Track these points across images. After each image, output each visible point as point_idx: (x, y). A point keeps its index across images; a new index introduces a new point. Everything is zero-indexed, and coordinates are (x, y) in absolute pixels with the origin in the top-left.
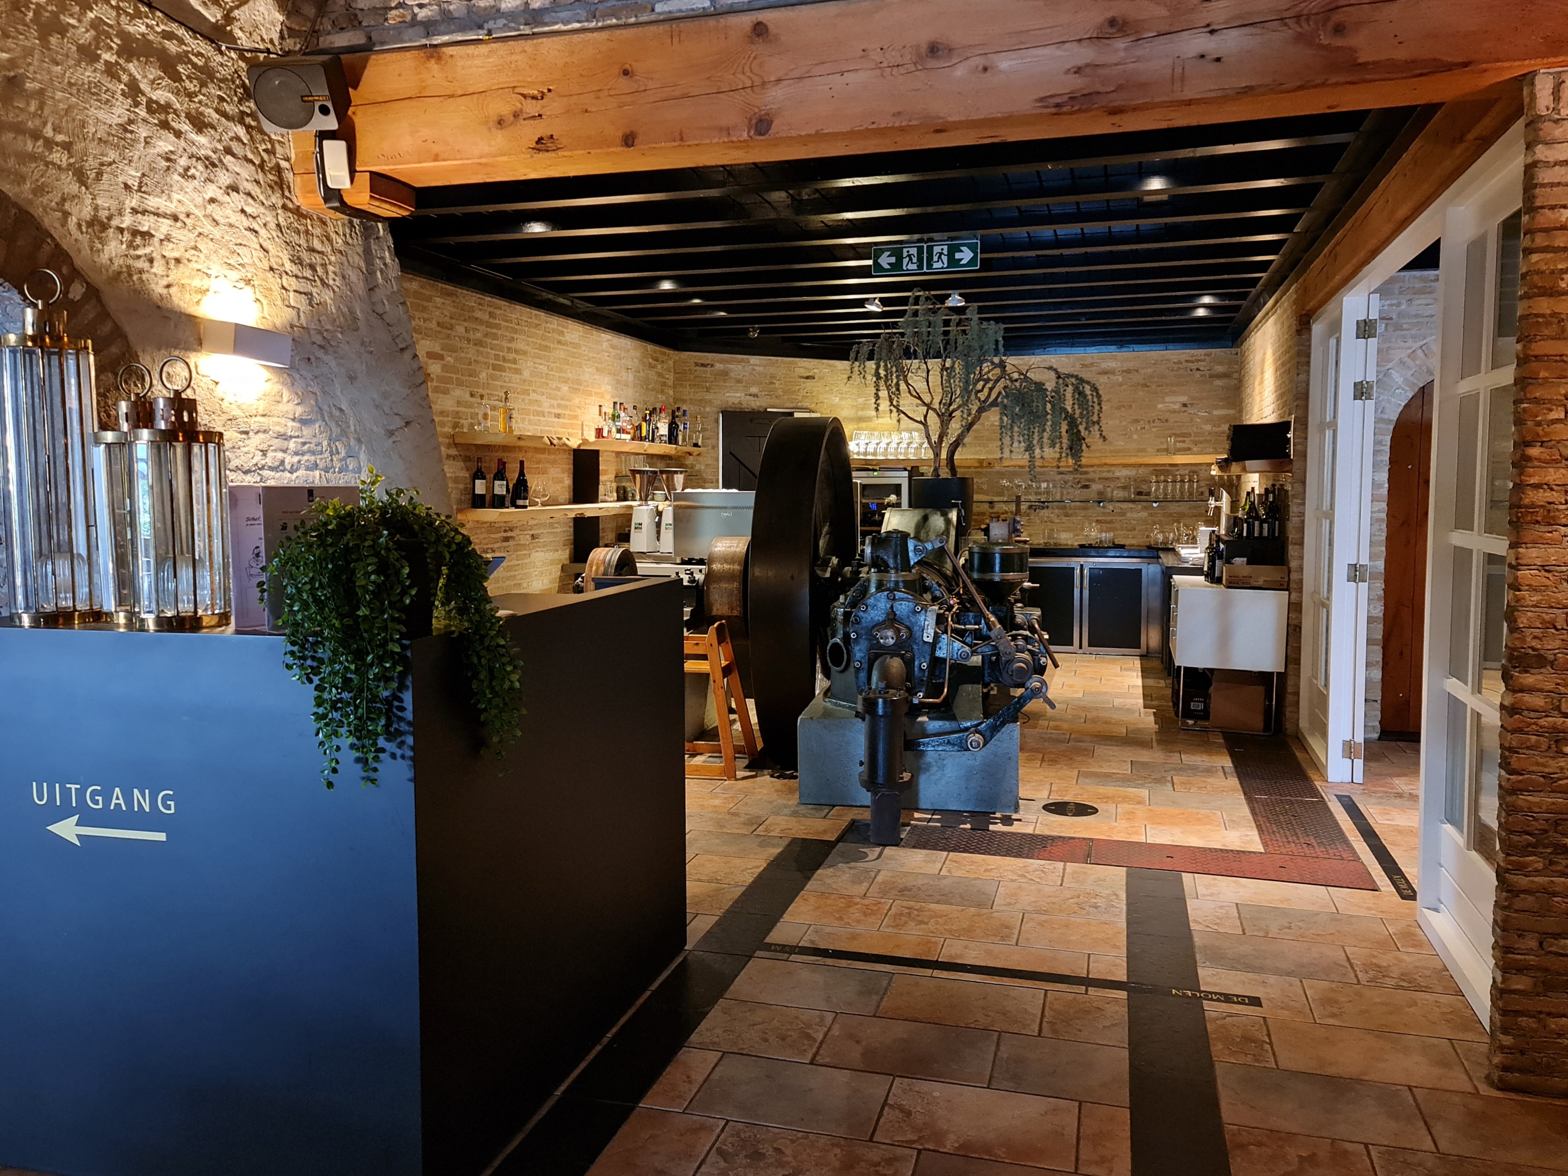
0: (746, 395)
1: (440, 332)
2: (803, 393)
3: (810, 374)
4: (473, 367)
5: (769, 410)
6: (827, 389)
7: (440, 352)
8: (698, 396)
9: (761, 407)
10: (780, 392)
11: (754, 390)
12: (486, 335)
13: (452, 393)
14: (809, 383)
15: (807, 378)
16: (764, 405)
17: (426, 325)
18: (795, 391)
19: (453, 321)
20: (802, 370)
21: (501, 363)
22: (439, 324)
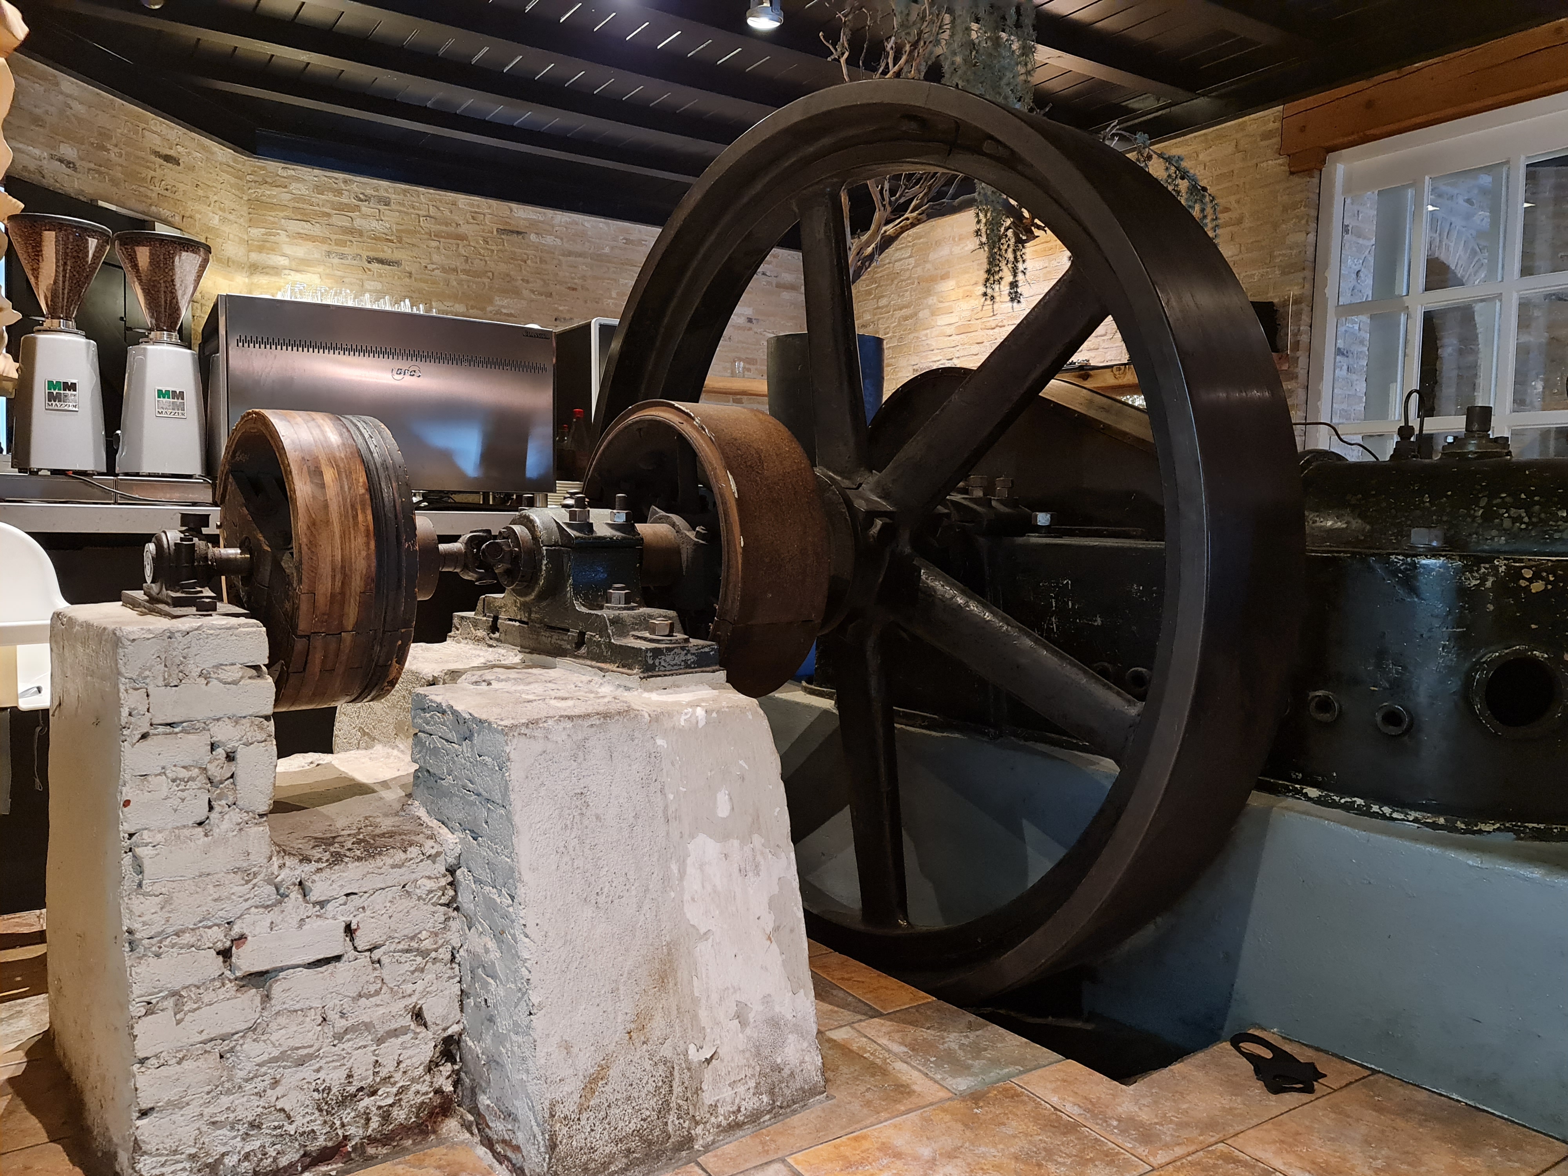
0: (52, 157)
2: (159, 187)
3: (171, 153)
5: (101, 203)
6: (200, 192)
10: (119, 174)
11: (68, 151)
14: (169, 172)
15: (168, 158)
18: (144, 179)
20: (157, 140)
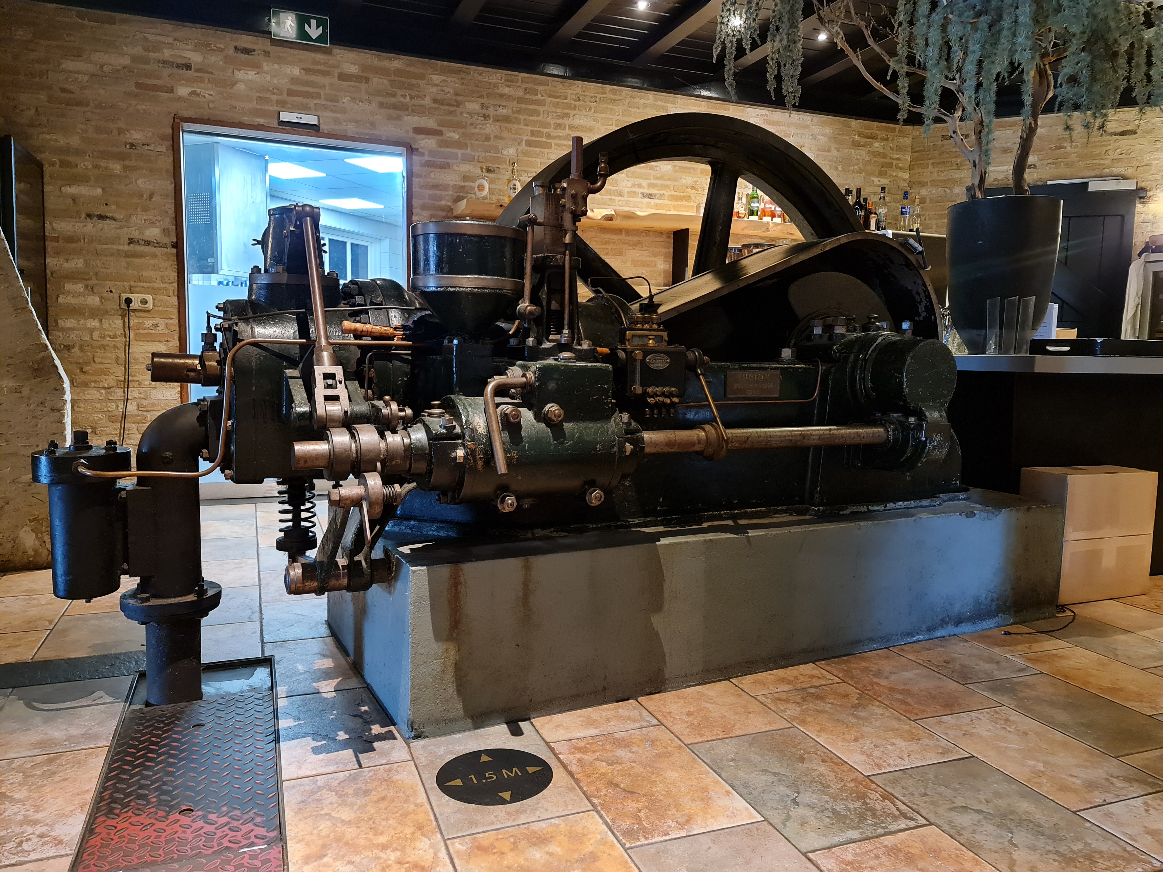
1: (435, 108)
2: (1112, 155)
3: (1129, 128)
4: (492, 142)
5: (1049, 183)
7: (436, 127)
8: (943, 176)
9: (1040, 180)
10: (1074, 157)
12: (519, 111)
13: (455, 168)
14: (1125, 142)
15: (1123, 134)
16: (1044, 177)
17: (414, 102)
18: (1101, 154)
19: (459, 98)
21: (544, 139)
22: (435, 101)
